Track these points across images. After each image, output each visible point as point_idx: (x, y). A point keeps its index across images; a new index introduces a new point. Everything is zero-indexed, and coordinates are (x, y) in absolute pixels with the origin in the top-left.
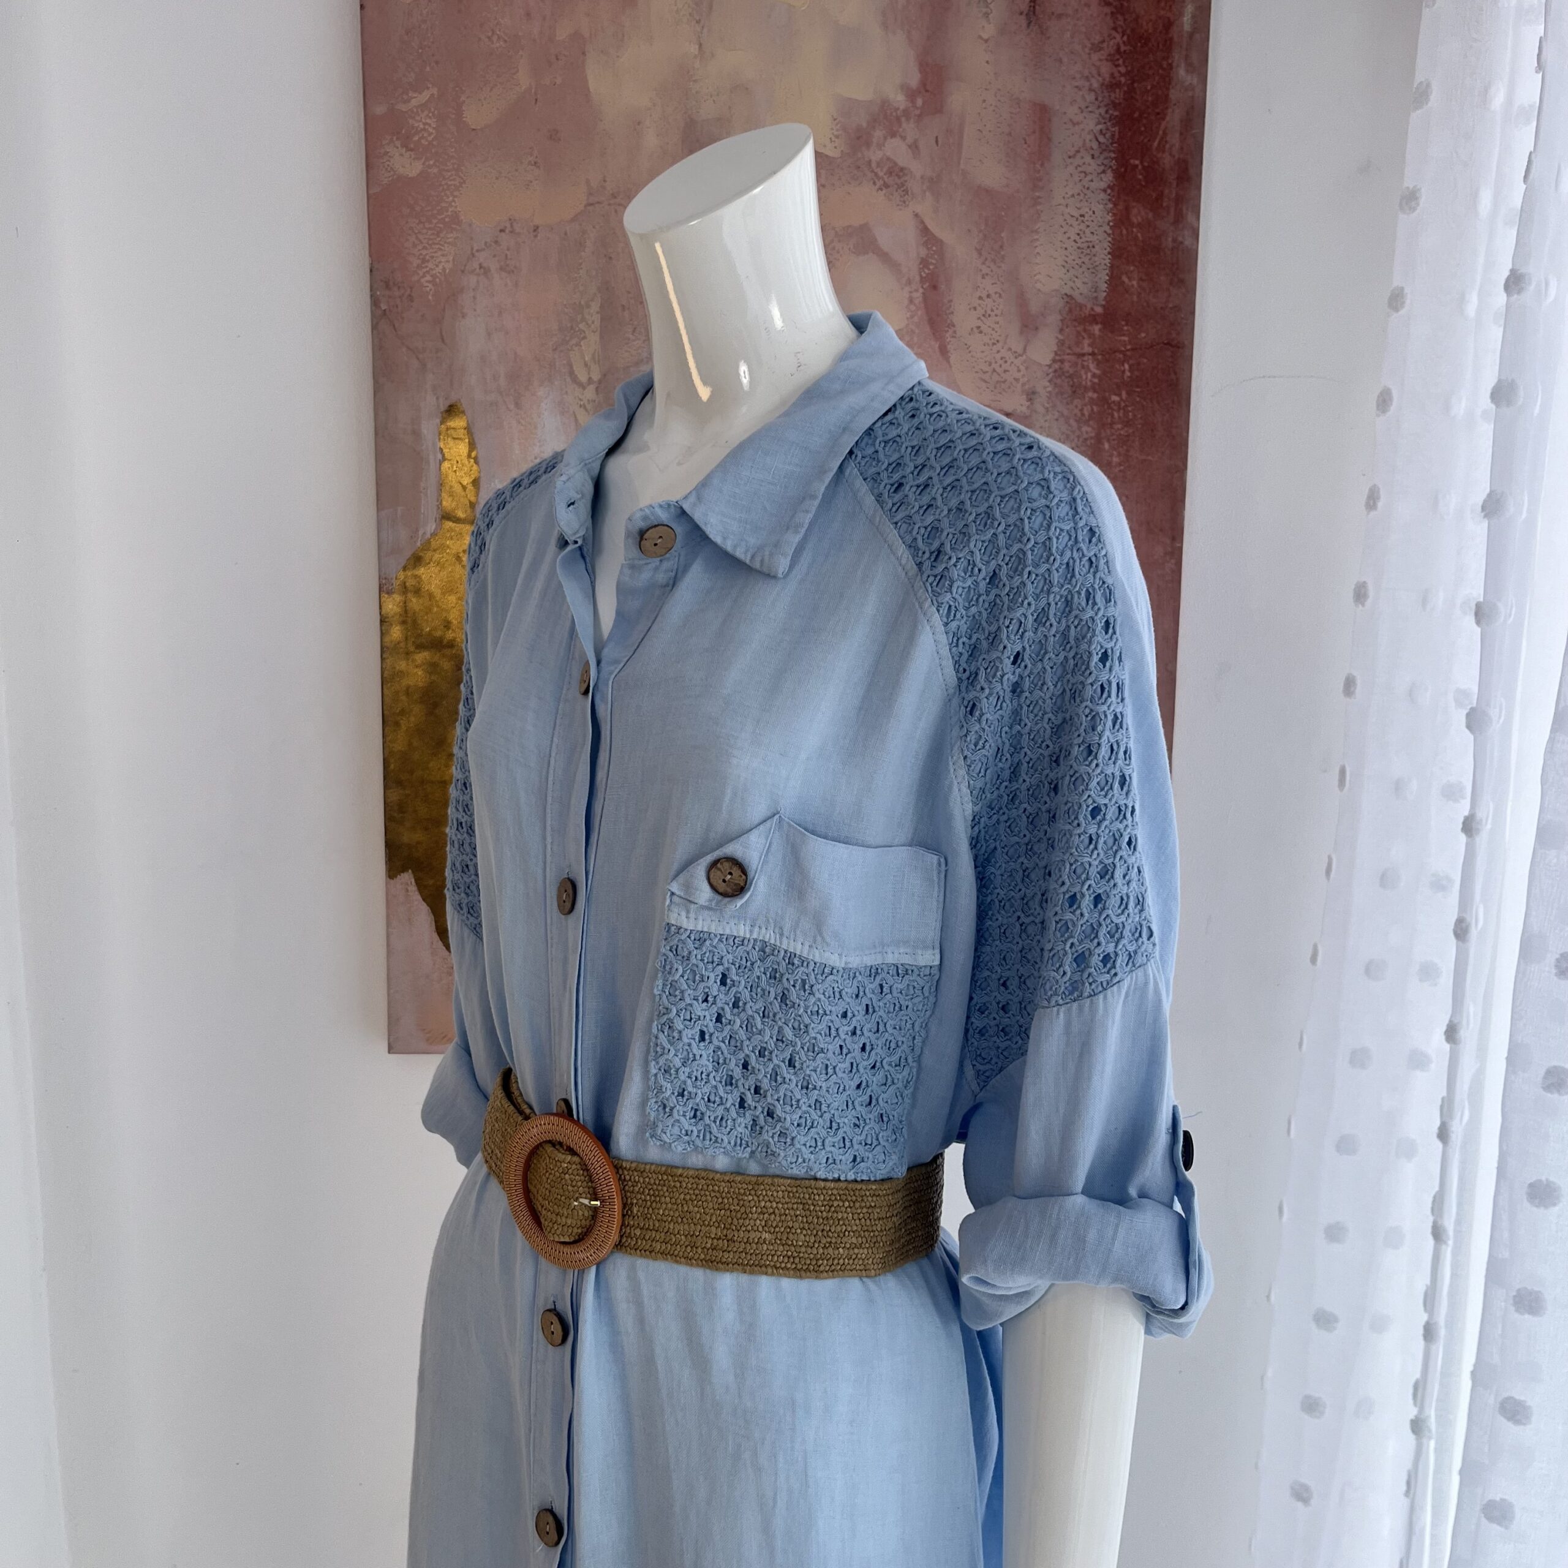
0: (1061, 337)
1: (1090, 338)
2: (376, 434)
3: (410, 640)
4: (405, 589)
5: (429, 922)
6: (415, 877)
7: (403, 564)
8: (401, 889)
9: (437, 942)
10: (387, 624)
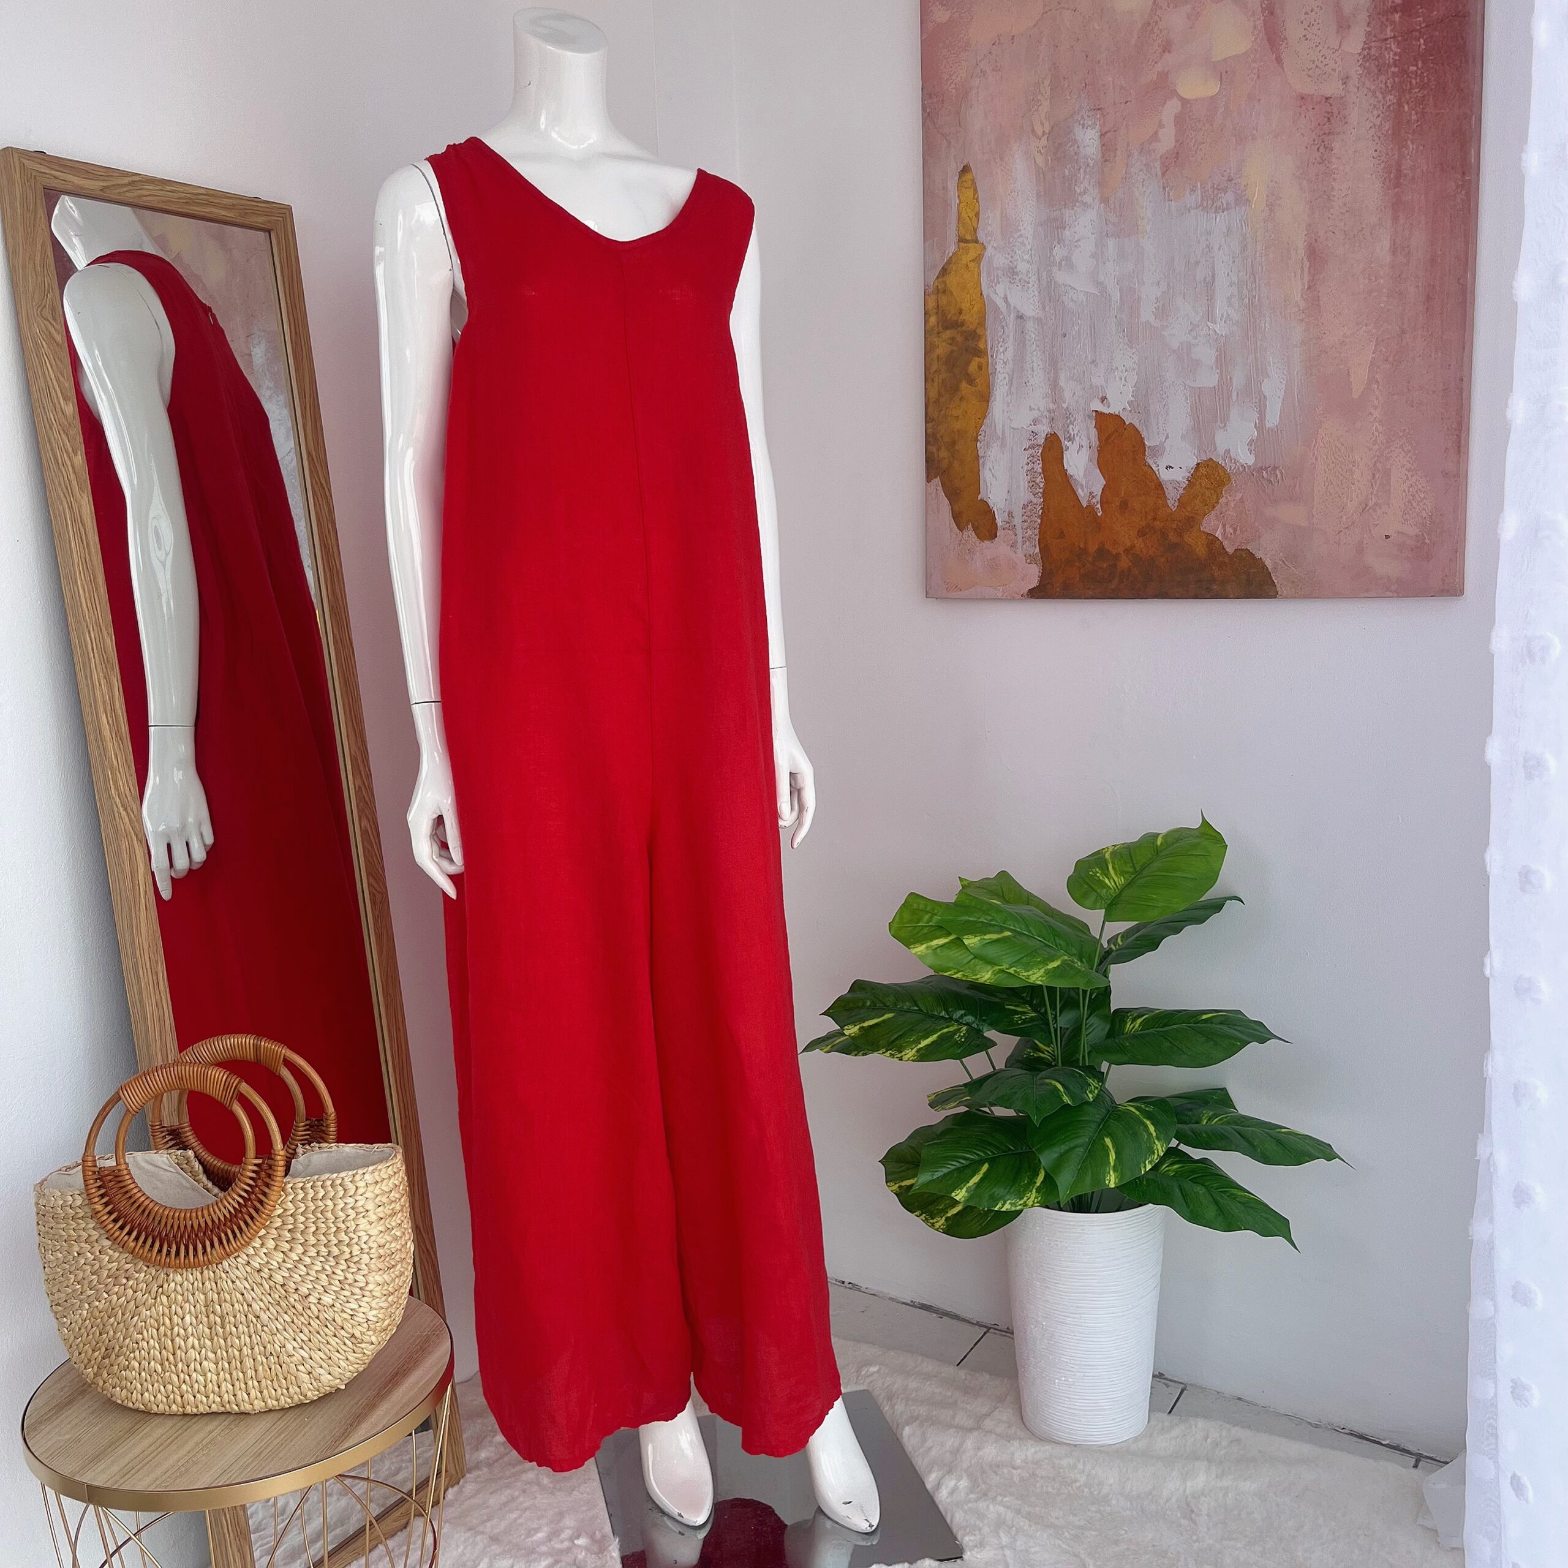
0: (1369, 29)
1: (1391, 25)
3: (940, 324)
4: (937, 291)
5: (948, 510)
6: (941, 481)
7: (936, 275)
8: (933, 489)
9: (953, 524)
10: (928, 315)
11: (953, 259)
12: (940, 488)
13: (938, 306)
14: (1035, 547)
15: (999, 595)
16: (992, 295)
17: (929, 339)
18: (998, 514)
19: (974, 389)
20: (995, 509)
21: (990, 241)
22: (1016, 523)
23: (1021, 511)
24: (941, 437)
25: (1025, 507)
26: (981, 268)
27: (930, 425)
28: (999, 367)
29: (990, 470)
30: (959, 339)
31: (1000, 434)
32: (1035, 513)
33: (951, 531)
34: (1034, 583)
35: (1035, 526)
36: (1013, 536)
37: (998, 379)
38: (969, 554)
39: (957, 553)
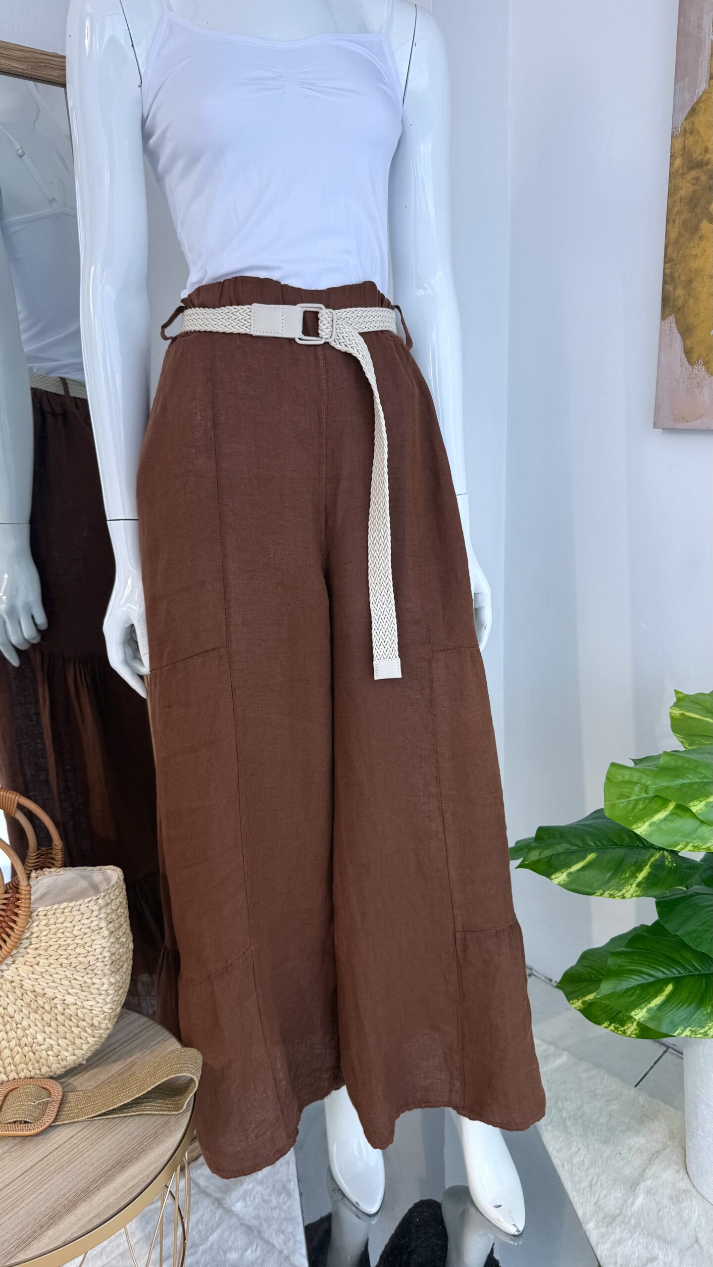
3: (685, 165)
4: (685, 132)
5: (681, 345)
6: (675, 318)
7: (685, 116)
8: (668, 326)
9: (684, 358)
10: (674, 157)
11: (703, 98)
12: (674, 325)
13: (684, 147)
17: (673, 181)
24: (678, 276)
27: (668, 266)
30: (704, 178)
33: (682, 366)
38: (698, 387)
39: (686, 387)
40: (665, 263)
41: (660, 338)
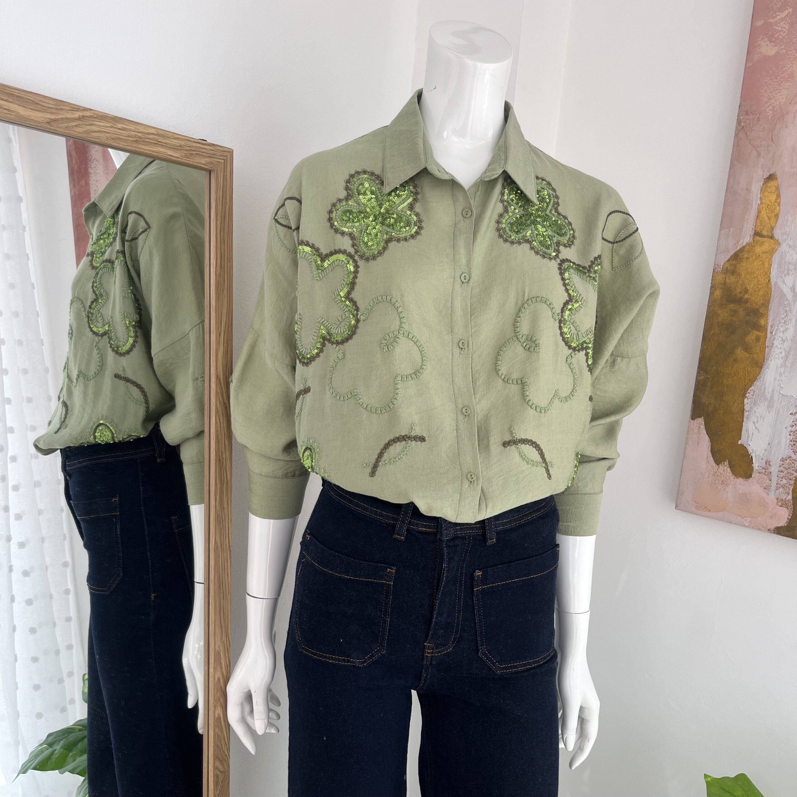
2: (727, 190)
3: (724, 298)
4: (726, 271)
5: (708, 446)
6: (704, 421)
7: (728, 259)
8: (696, 426)
9: (710, 457)
10: (714, 289)
11: (746, 248)
12: (703, 427)
13: (725, 283)
14: (788, 494)
15: (747, 524)
16: (780, 284)
17: (712, 308)
18: (756, 460)
19: (747, 355)
20: (753, 455)
21: (785, 241)
22: (771, 471)
23: (779, 462)
24: (711, 387)
25: (783, 460)
26: (773, 260)
28: (776, 343)
29: (754, 423)
30: (741, 312)
31: (769, 396)
32: (793, 467)
33: (708, 462)
34: (783, 522)
35: (791, 477)
36: (768, 481)
37: (774, 352)
38: (722, 484)
39: (711, 482)
40: (698, 373)
41: (688, 434)
